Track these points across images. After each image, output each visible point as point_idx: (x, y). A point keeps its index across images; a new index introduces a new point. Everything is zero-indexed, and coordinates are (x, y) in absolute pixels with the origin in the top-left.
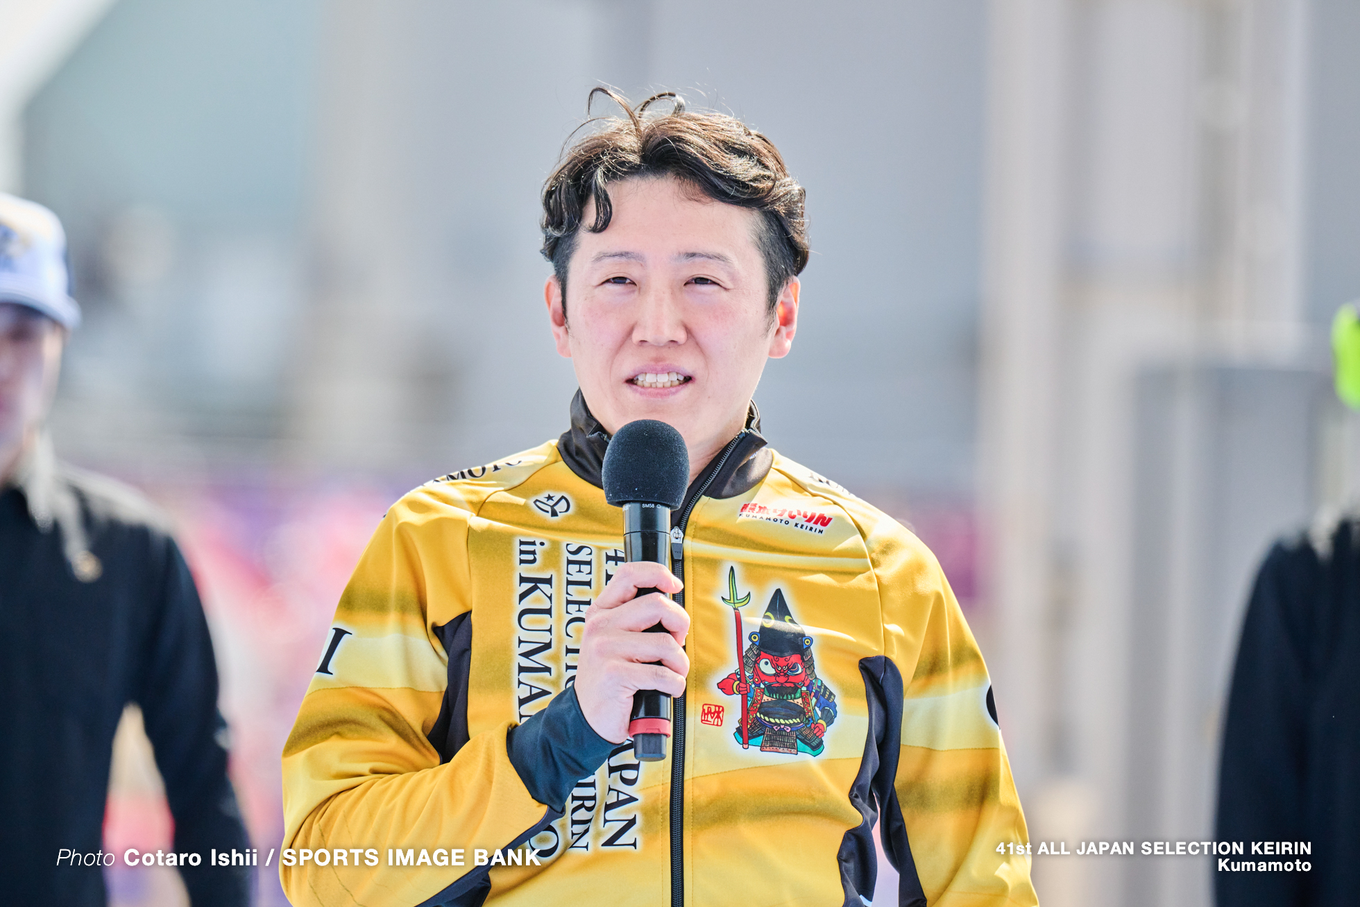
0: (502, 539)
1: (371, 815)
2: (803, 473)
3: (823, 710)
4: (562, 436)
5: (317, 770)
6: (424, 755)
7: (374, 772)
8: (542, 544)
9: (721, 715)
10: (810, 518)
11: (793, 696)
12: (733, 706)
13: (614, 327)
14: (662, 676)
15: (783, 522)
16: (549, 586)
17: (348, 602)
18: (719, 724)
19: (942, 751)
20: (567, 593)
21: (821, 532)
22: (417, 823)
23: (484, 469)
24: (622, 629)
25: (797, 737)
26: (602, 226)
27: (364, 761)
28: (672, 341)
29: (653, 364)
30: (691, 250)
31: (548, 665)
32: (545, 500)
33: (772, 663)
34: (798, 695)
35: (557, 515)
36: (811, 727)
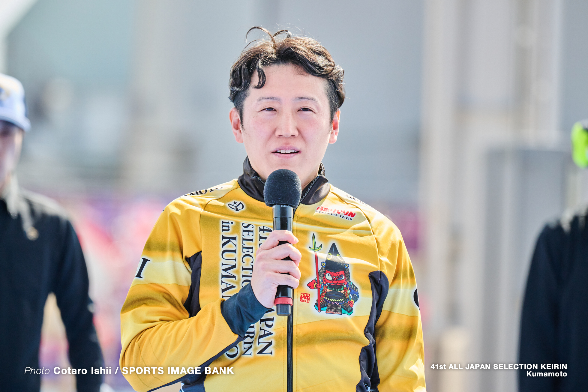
0: (215, 220)
1: (161, 339)
2: (343, 194)
3: (353, 296)
4: (239, 177)
5: (137, 319)
6: (182, 313)
7: (161, 320)
8: (232, 223)
9: (309, 298)
10: (346, 213)
11: (340, 289)
13: (267, 129)
14: (289, 279)
15: (335, 215)
16: (235, 240)
17: (148, 247)
18: (308, 301)
20: (243, 244)
21: (351, 219)
22: (181, 342)
23: (206, 191)
24: (273, 259)
25: (342, 307)
26: (261, 85)
27: (157, 316)
28: (293, 135)
29: (284, 145)
30: (301, 96)
31: (235, 275)
32: (233, 204)
33: (331, 275)
34: (342, 289)
35: (238, 211)
36: (348, 302)
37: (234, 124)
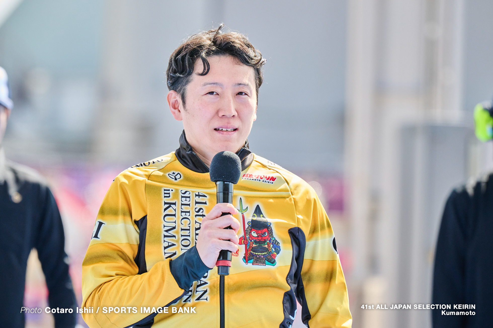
0: (157, 188)
2: (265, 161)
3: (275, 249)
4: (176, 150)
5: (97, 274)
6: (133, 268)
9: (238, 252)
10: (268, 178)
11: (264, 244)
12: (242, 249)
15: (258, 180)
16: (175, 206)
18: (237, 255)
19: (317, 261)
20: (181, 208)
21: (272, 183)
23: (149, 163)
24: (217, 227)
25: (265, 259)
26: (206, 73)
27: (113, 271)
28: (233, 116)
29: (226, 124)
31: (175, 235)
32: (172, 174)
33: (256, 232)
34: (266, 244)
35: (177, 180)
36: (271, 255)
37: (172, 104)
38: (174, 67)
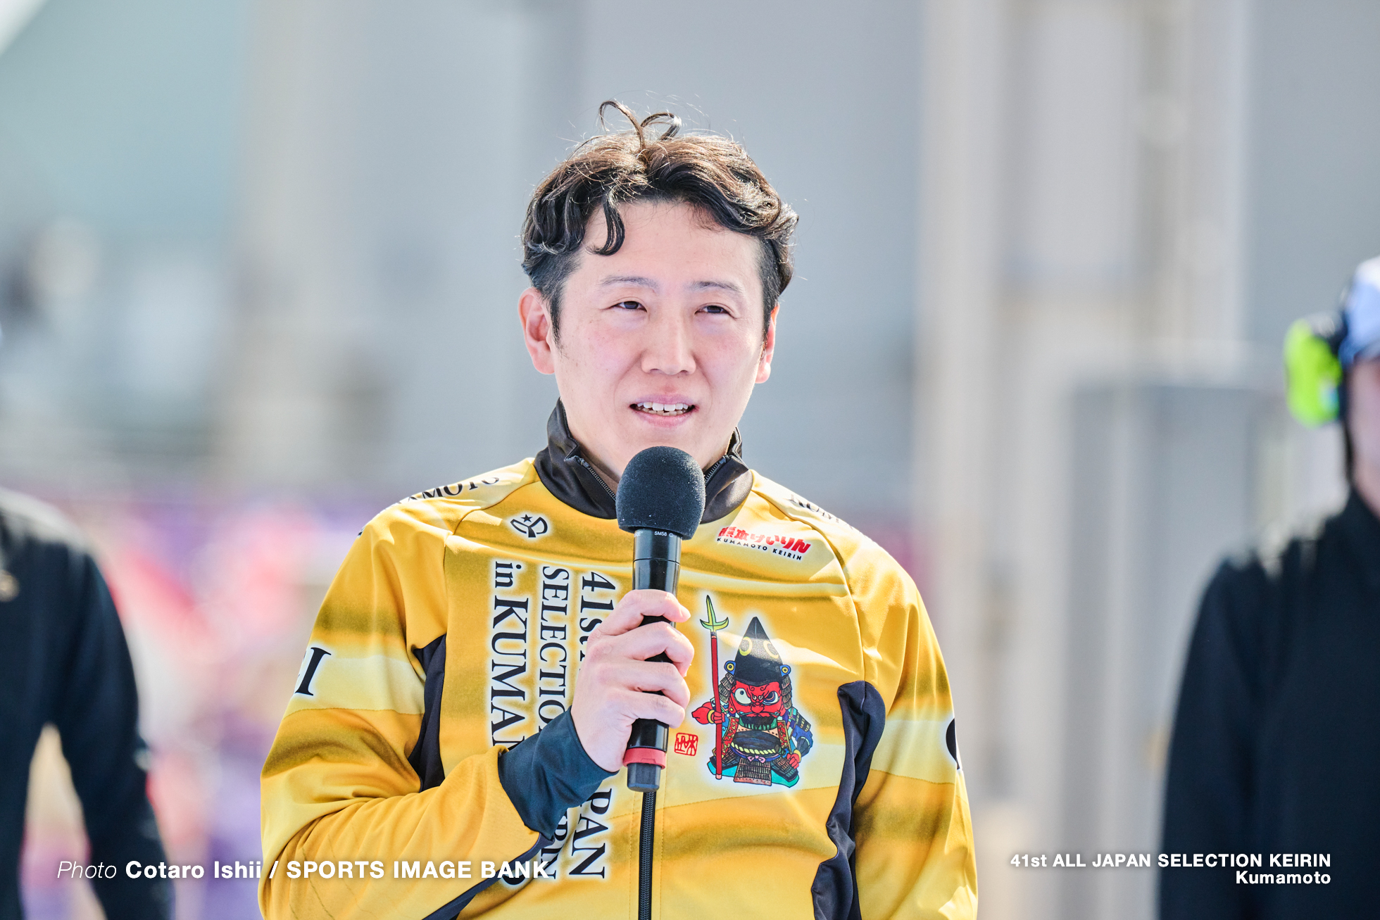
0: (478, 560)
1: (357, 840)
3: (799, 740)
4: (539, 455)
5: (301, 792)
6: (406, 779)
7: (357, 795)
8: (519, 567)
9: (695, 744)
10: (788, 544)
11: (768, 726)
12: (707, 735)
13: (621, 353)
14: (663, 706)
15: (761, 548)
16: (524, 610)
17: (327, 621)
18: (693, 753)
19: (898, 776)
20: (542, 618)
21: (799, 558)
22: (406, 849)
23: (460, 487)
24: (626, 657)
25: (771, 768)
26: (613, 249)
27: (346, 784)
28: (684, 371)
29: (662, 393)
30: (706, 280)
31: (522, 689)
32: (522, 521)
33: (747, 693)
34: (773, 725)
35: (535, 536)
36: (786, 757)
37: (531, 324)
38: (537, 227)
